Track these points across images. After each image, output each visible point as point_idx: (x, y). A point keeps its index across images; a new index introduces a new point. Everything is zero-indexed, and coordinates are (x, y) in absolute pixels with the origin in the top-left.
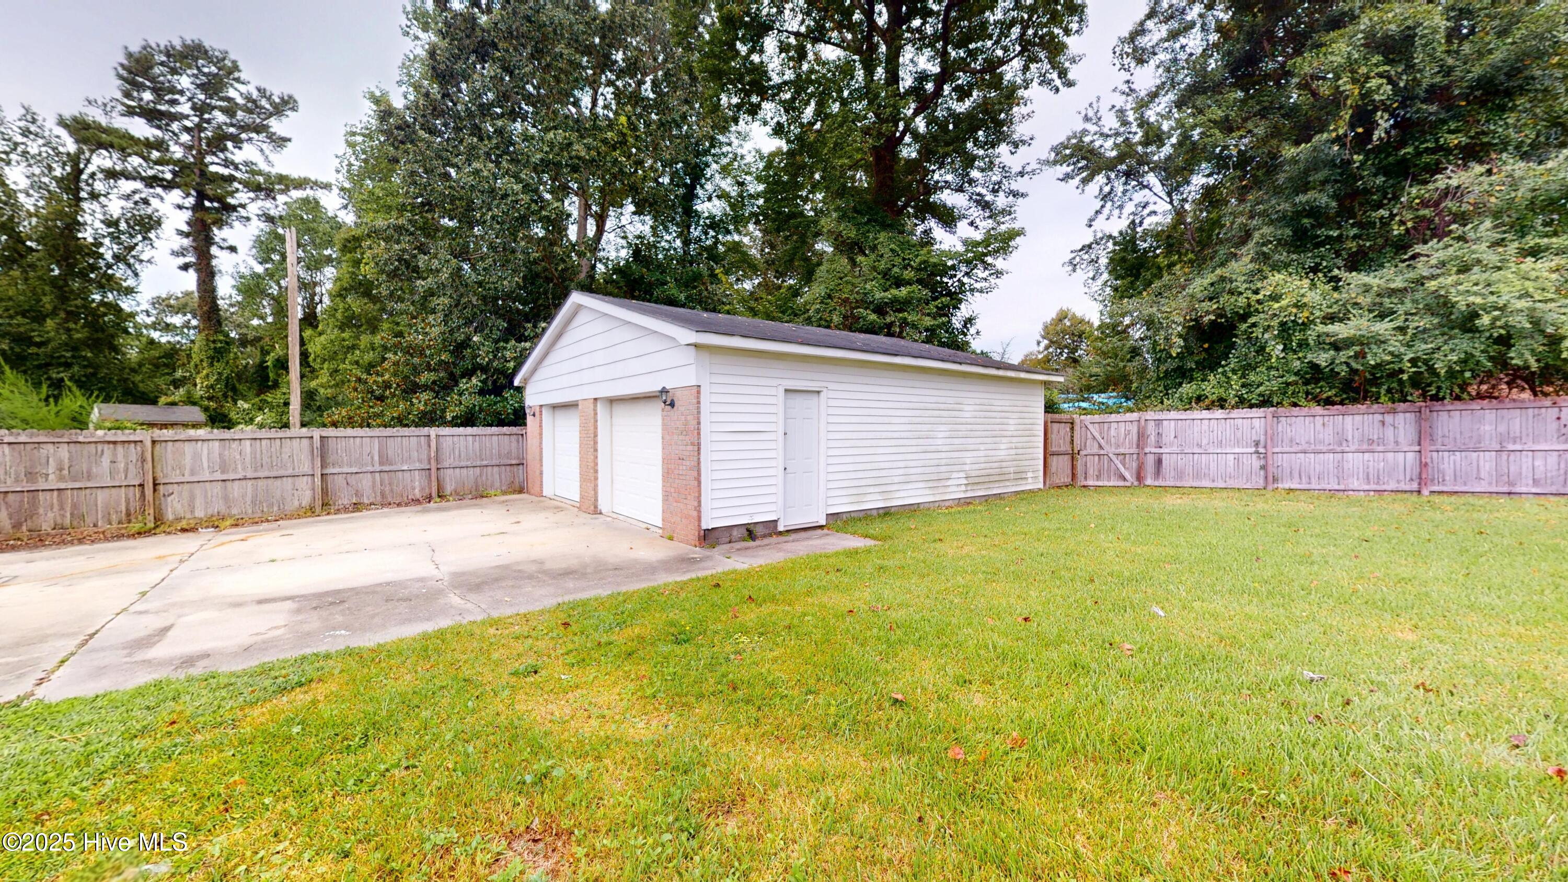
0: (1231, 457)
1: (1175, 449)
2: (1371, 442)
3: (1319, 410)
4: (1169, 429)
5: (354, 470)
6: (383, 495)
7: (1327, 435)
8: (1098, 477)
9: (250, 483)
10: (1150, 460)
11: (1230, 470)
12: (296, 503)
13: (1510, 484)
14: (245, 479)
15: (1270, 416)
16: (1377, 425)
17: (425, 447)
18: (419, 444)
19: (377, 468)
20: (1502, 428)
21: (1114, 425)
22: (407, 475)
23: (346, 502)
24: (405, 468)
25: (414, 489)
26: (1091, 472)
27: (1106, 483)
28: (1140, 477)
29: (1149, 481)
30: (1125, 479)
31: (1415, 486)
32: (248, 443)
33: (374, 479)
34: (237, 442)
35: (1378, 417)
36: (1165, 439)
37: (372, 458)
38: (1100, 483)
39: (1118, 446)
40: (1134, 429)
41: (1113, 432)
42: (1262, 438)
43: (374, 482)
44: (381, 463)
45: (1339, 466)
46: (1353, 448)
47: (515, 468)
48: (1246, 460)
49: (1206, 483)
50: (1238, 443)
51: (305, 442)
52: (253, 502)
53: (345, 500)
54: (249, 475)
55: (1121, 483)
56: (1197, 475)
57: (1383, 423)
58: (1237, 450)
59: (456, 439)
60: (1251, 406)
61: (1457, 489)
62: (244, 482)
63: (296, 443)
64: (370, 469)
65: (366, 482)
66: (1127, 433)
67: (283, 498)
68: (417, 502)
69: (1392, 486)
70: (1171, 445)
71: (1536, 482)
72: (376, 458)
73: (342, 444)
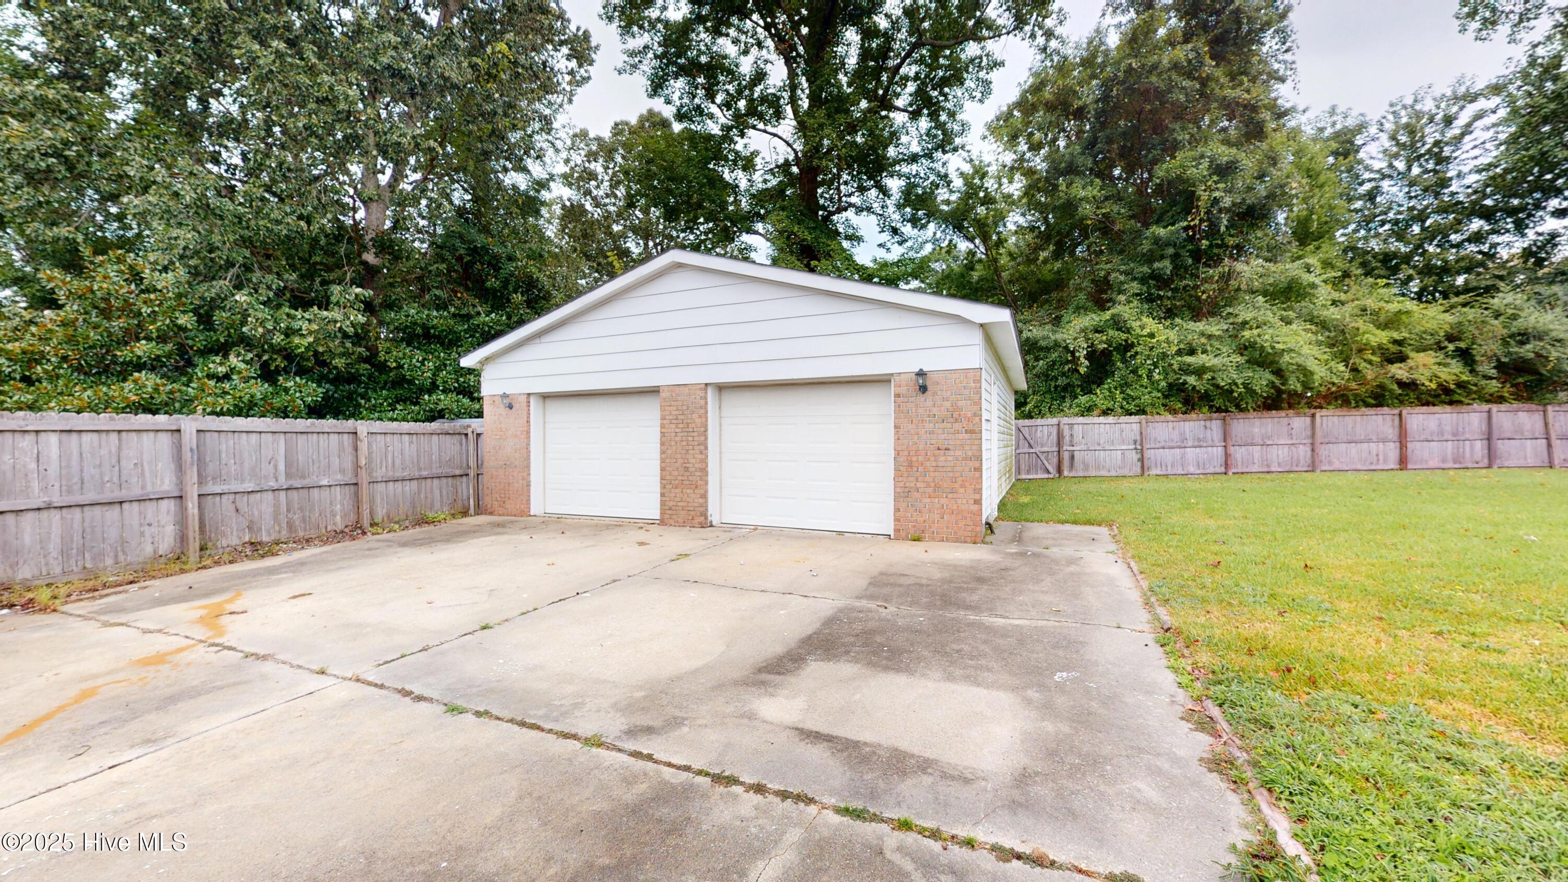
0: (1119, 452)
1: (1083, 447)
2: (1199, 440)
3: (1170, 417)
4: (1078, 430)
5: (250, 486)
6: (291, 526)
7: (1175, 436)
8: (1028, 472)
9: (55, 516)
10: (1066, 456)
11: (1119, 462)
12: (149, 549)
13: (1268, 466)
14: (49, 507)
15: (1144, 422)
16: (1202, 429)
17: (349, 450)
18: (341, 444)
19: (283, 482)
20: (1263, 431)
21: (1040, 428)
22: (325, 493)
23: (234, 541)
24: (325, 482)
25: (334, 515)
26: (1023, 467)
27: (1035, 476)
28: (1059, 470)
29: (1066, 473)
30: (1048, 472)
31: (1223, 470)
32: (54, 438)
33: (277, 500)
34: (30, 438)
35: (1202, 423)
36: (1076, 440)
37: (276, 467)
38: (1031, 477)
39: (1042, 446)
40: (1054, 431)
41: (1039, 434)
42: (1138, 438)
43: (277, 506)
44: (288, 476)
45: (1183, 456)
46: (1190, 444)
47: (458, 481)
48: (1127, 453)
49: (1104, 473)
50: (1123, 442)
51: (165, 440)
52: (64, 553)
53: (233, 537)
54: (57, 500)
55: (1046, 476)
56: (1098, 468)
57: (1206, 427)
58: (1124, 447)
59: (389, 437)
60: (1131, 414)
61: (1245, 470)
62: (44, 515)
63: (147, 438)
64: (272, 484)
65: (264, 506)
66: (1049, 435)
67: (123, 542)
68: (338, 536)
69: (1211, 470)
70: (1080, 444)
71: (1279, 464)
72: (282, 467)
73: (226, 444)
